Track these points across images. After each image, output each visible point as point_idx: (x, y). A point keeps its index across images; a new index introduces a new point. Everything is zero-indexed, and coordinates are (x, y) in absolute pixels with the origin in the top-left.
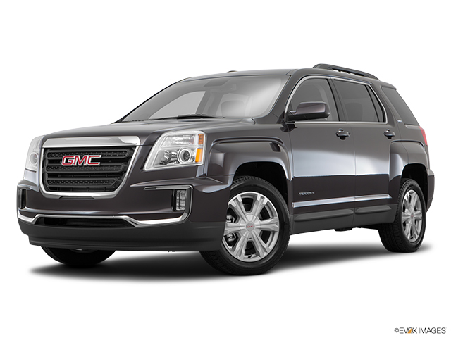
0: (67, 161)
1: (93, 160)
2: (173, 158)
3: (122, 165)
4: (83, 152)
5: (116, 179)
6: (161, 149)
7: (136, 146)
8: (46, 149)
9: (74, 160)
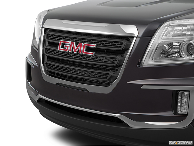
0: (63, 47)
1: (88, 49)
2: (174, 48)
3: (118, 58)
4: (79, 39)
5: (111, 73)
6: (160, 41)
7: (133, 37)
8: (46, 29)
9: (70, 46)
